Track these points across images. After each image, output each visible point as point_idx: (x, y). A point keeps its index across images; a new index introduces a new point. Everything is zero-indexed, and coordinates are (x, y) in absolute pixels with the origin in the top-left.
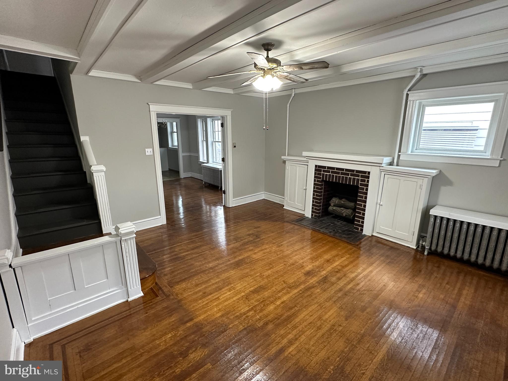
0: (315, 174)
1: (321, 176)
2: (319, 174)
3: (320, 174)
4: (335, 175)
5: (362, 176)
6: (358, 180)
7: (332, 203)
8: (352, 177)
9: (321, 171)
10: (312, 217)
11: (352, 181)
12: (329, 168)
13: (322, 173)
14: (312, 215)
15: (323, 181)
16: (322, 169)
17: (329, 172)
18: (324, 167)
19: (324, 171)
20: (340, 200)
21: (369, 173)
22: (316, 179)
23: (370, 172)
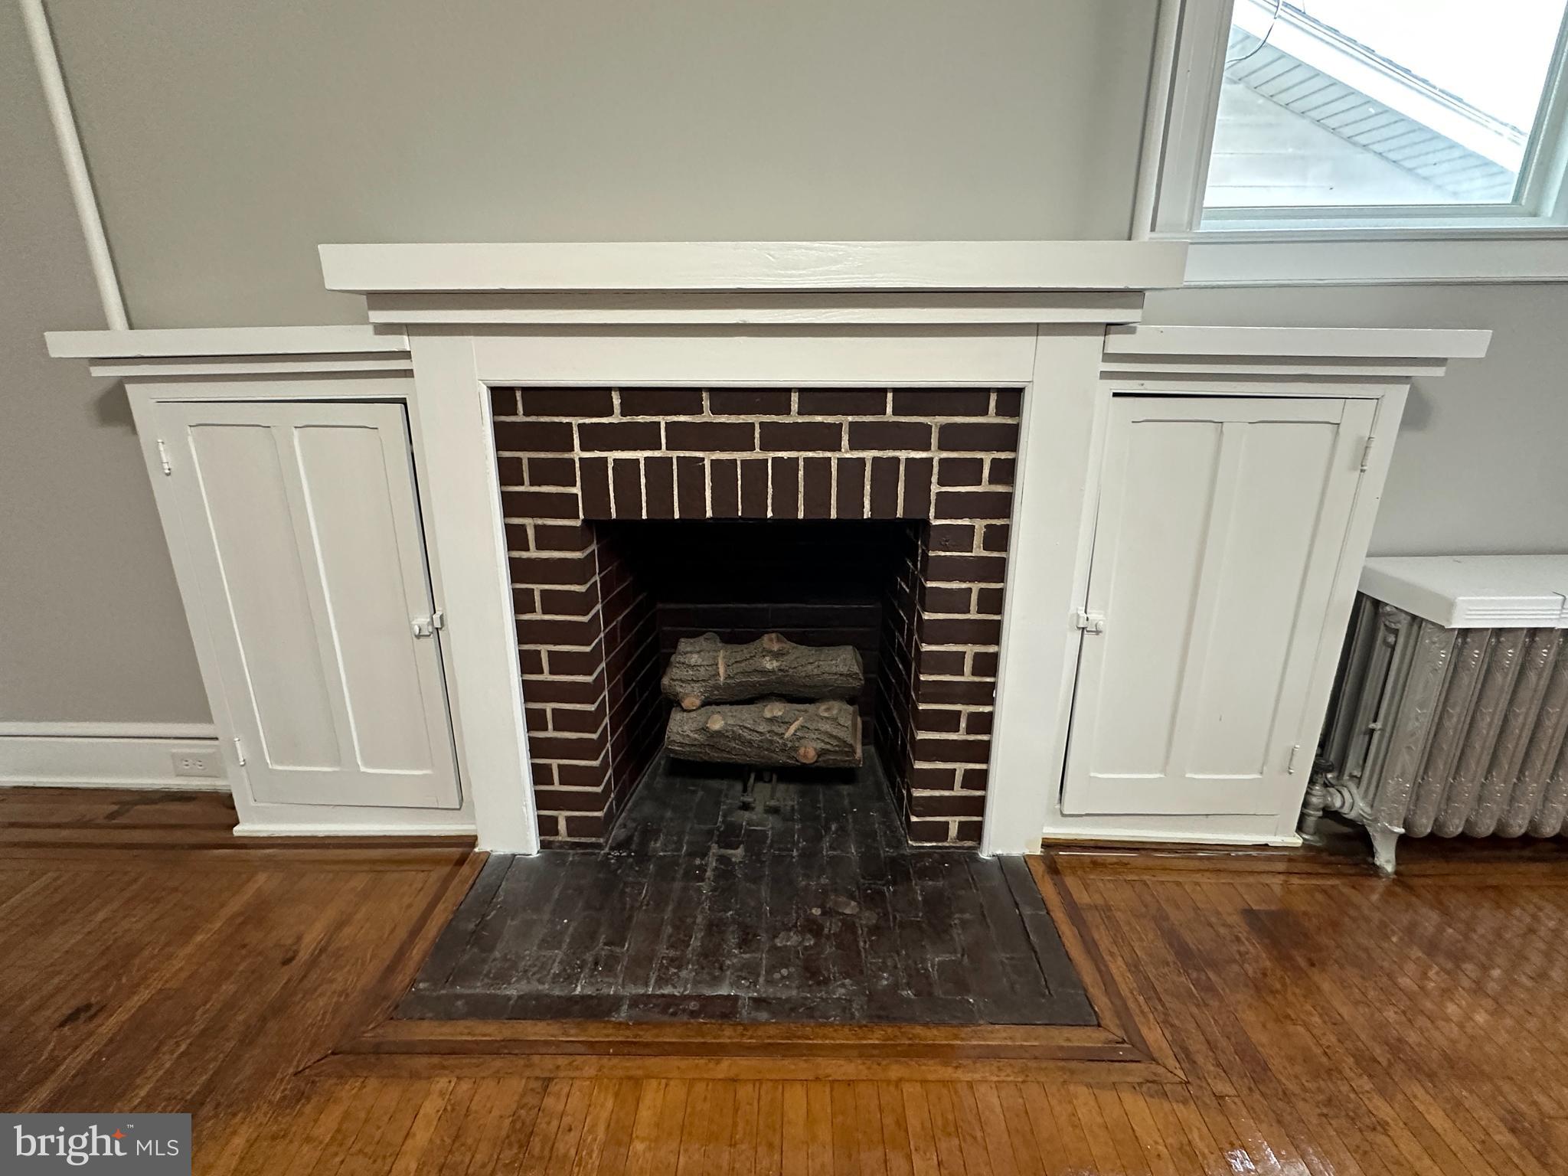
0: (508, 472)
1: (577, 490)
2: (542, 472)
3: (563, 472)
4: (708, 457)
5: (951, 438)
6: (919, 471)
7: (688, 688)
8: (869, 455)
9: (561, 438)
10: (544, 845)
11: (867, 488)
12: (638, 398)
13: (578, 454)
14: (546, 826)
15: (597, 527)
16: (575, 421)
17: (647, 437)
18: (593, 398)
19: (593, 438)
20: (744, 651)
21: (1012, 399)
22: (529, 523)
23: (1019, 391)
